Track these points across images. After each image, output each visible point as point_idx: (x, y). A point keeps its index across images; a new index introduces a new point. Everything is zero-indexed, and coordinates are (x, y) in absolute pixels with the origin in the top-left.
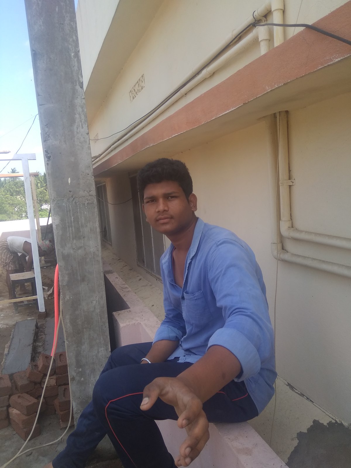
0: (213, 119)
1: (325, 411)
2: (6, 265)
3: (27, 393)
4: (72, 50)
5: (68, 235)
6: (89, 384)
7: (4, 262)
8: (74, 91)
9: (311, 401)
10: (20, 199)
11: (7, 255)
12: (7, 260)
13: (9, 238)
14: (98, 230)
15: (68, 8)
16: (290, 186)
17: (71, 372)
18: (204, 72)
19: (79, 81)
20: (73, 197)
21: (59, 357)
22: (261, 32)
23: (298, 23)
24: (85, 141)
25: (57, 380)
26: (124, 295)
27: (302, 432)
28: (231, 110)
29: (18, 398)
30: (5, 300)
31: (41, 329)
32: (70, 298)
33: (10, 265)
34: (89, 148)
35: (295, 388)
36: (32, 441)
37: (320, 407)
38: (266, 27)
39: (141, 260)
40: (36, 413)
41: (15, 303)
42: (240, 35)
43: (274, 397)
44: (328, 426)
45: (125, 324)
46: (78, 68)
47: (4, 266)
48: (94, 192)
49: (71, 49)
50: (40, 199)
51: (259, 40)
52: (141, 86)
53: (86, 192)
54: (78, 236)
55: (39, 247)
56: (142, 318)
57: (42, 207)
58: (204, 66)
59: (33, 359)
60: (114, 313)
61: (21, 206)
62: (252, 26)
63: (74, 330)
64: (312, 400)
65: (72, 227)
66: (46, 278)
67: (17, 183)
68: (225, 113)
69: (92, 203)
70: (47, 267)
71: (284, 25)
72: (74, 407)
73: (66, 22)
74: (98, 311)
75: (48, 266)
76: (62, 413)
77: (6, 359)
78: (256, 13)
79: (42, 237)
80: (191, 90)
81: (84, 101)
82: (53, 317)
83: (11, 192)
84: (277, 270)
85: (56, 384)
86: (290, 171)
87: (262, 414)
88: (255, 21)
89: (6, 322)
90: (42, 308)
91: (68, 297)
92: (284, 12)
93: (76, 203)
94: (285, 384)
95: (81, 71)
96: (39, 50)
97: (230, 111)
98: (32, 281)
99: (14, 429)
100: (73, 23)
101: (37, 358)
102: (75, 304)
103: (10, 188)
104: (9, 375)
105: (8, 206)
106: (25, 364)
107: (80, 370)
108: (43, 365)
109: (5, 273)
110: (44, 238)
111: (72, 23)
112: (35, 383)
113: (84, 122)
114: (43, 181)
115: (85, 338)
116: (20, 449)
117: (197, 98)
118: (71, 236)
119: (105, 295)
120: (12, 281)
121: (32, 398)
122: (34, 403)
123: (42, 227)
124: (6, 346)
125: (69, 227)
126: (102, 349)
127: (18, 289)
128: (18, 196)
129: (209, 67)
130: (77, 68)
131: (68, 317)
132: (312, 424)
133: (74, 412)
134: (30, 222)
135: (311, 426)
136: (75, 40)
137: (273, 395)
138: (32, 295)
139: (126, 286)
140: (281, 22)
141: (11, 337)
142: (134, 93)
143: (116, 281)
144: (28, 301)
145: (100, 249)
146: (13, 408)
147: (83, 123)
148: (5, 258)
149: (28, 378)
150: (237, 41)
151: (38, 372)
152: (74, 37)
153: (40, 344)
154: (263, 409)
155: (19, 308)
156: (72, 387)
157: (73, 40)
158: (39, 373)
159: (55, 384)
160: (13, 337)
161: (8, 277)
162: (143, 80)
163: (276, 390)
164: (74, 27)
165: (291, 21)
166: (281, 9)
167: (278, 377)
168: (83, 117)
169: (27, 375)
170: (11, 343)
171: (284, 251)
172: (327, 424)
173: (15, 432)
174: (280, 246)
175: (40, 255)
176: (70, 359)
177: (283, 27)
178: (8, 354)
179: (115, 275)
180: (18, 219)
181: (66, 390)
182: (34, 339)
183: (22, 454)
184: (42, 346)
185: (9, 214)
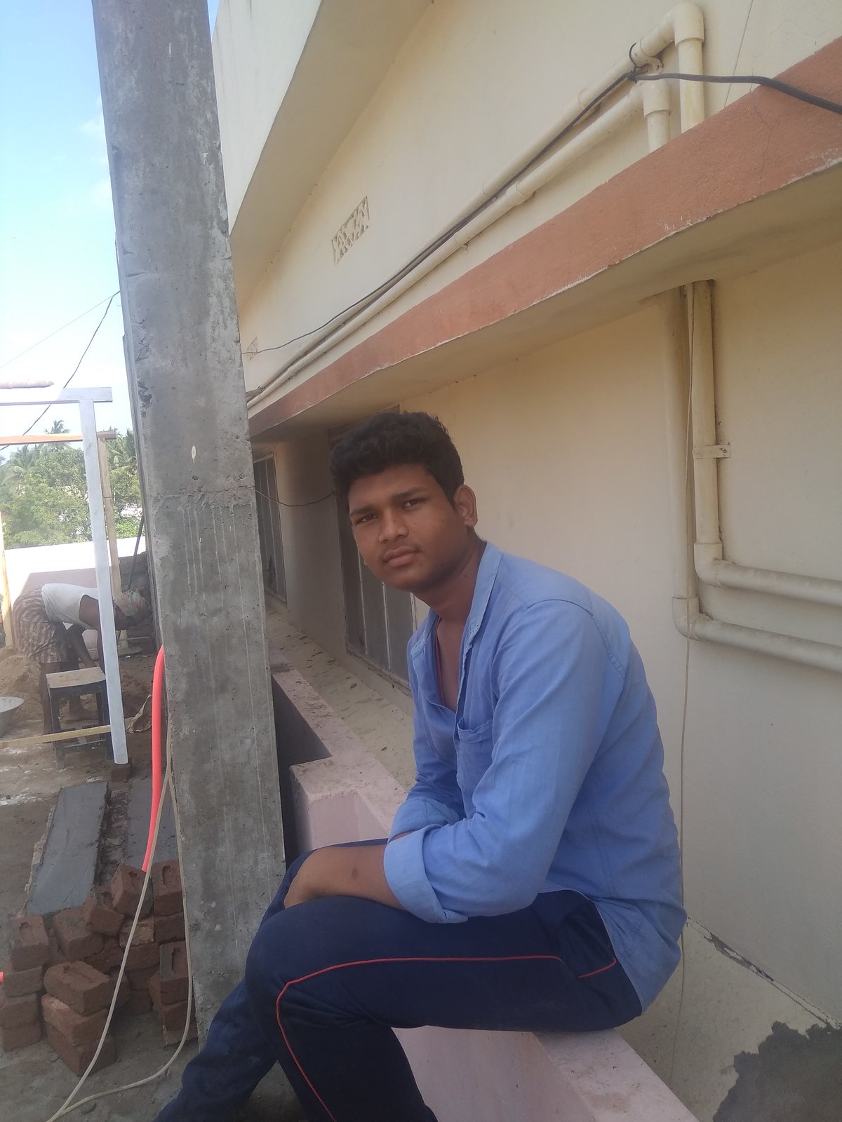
0: (534, 303)
1: (801, 1001)
2: (38, 652)
3: (86, 960)
4: (204, 144)
5: (189, 582)
6: (233, 940)
7: (33, 646)
8: (207, 240)
9: (768, 977)
10: (70, 493)
11: (42, 628)
12: (43, 640)
13: (47, 589)
14: (259, 568)
15: (195, 46)
16: (718, 460)
17: (192, 911)
18: (512, 191)
19: (220, 218)
20: (200, 491)
21: (162, 872)
22: (649, 93)
23: (738, 74)
24: (232, 360)
25: (156, 928)
26: (318, 725)
27: (746, 1052)
28: (578, 282)
29: (64, 973)
30: (35, 737)
31: (118, 806)
32: (190, 731)
33: (49, 650)
34: (241, 375)
35: (729, 946)
36: (96, 1078)
37: (787, 991)
38: (661, 81)
39: (355, 638)
40: (104, 1011)
41: (58, 744)
42: (599, 102)
43: (679, 968)
44: (807, 1037)
45: (319, 795)
46: (216, 187)
47: (34, 655)
48: (249, 480)
49: (202, 143)
50: (117, 493)
51: (643, 113)
52: (361, 226)
53: (231, 480)
54: (212, 584)
55: (117, 609)
56: (361, 781)
57: (123, 513)
58: (512, 177)
59: (99, 878)
60: (294, 768)
61: (73, 511)
62: (626, 79)
63: (201, 810)
64: (769, 975)
65: (198, 564)
66: (130, 682)
67: (64, 456)
68: (564, 289)
69: (246, 505)
70: (133, 655)
71: (706, 79)
72: (197, 995)
73: (189, 80)
74: (256, 763)
75: (136, 654)
76: (168, 1008)
77: (35, 879)
78: (636, 50)
79: (122, 586)
80: (480, 234)
81: (229, 264)
82: (147, 777)
83: (49, 477)
84: (688, 664)
85: (155, 939)
86: (717, 424)
87: (649, 1012)
88: (636, 67)
89: (37, 788)
90: (120, 755)
91: (185, 731)
92: (704, 45)
93: (207, 505)
94: (705, 937)
95: (223, 194)
96: (126, 147)
97: (575, 284)
98: (99, 690)
99: (53, 1048)
100: (207, 82)
101: (108, 877)
102: (203, 746)
103: (49, 467)
104: (43, 917)
105: (42, 509)
106: (80, 890)
107: (213, 905)
108: (125, 892)
109: (36, 671)
110: (126, 587)
111: (204, 82)
112: (105, 937)
113: (229, 315)
114: (126, 449)
115: (226, 829)
116: (68, 1096)
117: (497, 254)
118: (196, 583)
119: (274, 724)
120: (50, 689)
121: (96, 972)
122: (101, 985)
123: (122, 559)
124: (35, 846)
125: (191, 564)
126: (265, 855)
127: (65, 709)
128: (67, 487)
129: (522, 179)
130: (214, 187)
131: (185, 777)
132: (770, 1032)
133: (198, 1008)
134: (97, 549)
135: (769, 1038)
136: (211, 120)
137: (676, 963)
138: (97, 723)
139: (322, 701)
140: (696, 71)
141: (48, 824)
142: (344, 241)
143: (298, 689)
144: (89, 738)
145: (263, 615)
146: (52, 996)
147: (226, 316)
148: (36, 635)
149: (88, 924)
150: (590, 116)
151: (111, 911)
152: (209, 115)
153: (116, 842)
154: (653, 998)
155: (67, 756)
156: (194, 947)
157: (207, 122)
158: (114, 912)
159: (152, 940)
160: (52, 826)
161: (43, 681)
162: (366, 212)
163: (685, 951)
164: (209, 91)
165: (722, 67)
166: (699, 40)
167: (688, 920)
168: (227, 302)
169: (87, 917)
170: (47, 840)
171: (703, 615)
172: (807, 1031)
173: (55, 1056)
174: (693, 603)
175: (119, 627)
176: (189, 879)
177: (702, 82)
178: (41, 865)
179: (296, 675)
180: (65, 541)
181: (178, 953)
182: (101, 830)
183: (72, 1107)
184: (120, 846)
185: (44, 530)
